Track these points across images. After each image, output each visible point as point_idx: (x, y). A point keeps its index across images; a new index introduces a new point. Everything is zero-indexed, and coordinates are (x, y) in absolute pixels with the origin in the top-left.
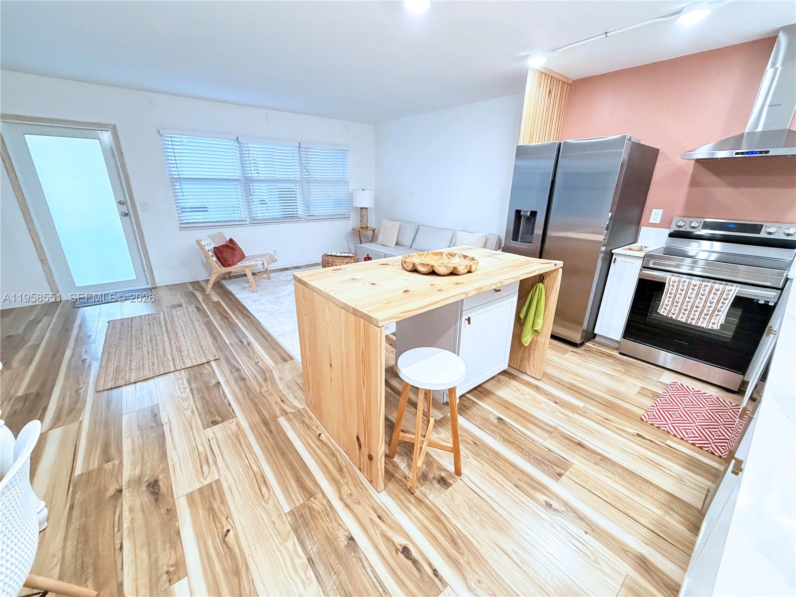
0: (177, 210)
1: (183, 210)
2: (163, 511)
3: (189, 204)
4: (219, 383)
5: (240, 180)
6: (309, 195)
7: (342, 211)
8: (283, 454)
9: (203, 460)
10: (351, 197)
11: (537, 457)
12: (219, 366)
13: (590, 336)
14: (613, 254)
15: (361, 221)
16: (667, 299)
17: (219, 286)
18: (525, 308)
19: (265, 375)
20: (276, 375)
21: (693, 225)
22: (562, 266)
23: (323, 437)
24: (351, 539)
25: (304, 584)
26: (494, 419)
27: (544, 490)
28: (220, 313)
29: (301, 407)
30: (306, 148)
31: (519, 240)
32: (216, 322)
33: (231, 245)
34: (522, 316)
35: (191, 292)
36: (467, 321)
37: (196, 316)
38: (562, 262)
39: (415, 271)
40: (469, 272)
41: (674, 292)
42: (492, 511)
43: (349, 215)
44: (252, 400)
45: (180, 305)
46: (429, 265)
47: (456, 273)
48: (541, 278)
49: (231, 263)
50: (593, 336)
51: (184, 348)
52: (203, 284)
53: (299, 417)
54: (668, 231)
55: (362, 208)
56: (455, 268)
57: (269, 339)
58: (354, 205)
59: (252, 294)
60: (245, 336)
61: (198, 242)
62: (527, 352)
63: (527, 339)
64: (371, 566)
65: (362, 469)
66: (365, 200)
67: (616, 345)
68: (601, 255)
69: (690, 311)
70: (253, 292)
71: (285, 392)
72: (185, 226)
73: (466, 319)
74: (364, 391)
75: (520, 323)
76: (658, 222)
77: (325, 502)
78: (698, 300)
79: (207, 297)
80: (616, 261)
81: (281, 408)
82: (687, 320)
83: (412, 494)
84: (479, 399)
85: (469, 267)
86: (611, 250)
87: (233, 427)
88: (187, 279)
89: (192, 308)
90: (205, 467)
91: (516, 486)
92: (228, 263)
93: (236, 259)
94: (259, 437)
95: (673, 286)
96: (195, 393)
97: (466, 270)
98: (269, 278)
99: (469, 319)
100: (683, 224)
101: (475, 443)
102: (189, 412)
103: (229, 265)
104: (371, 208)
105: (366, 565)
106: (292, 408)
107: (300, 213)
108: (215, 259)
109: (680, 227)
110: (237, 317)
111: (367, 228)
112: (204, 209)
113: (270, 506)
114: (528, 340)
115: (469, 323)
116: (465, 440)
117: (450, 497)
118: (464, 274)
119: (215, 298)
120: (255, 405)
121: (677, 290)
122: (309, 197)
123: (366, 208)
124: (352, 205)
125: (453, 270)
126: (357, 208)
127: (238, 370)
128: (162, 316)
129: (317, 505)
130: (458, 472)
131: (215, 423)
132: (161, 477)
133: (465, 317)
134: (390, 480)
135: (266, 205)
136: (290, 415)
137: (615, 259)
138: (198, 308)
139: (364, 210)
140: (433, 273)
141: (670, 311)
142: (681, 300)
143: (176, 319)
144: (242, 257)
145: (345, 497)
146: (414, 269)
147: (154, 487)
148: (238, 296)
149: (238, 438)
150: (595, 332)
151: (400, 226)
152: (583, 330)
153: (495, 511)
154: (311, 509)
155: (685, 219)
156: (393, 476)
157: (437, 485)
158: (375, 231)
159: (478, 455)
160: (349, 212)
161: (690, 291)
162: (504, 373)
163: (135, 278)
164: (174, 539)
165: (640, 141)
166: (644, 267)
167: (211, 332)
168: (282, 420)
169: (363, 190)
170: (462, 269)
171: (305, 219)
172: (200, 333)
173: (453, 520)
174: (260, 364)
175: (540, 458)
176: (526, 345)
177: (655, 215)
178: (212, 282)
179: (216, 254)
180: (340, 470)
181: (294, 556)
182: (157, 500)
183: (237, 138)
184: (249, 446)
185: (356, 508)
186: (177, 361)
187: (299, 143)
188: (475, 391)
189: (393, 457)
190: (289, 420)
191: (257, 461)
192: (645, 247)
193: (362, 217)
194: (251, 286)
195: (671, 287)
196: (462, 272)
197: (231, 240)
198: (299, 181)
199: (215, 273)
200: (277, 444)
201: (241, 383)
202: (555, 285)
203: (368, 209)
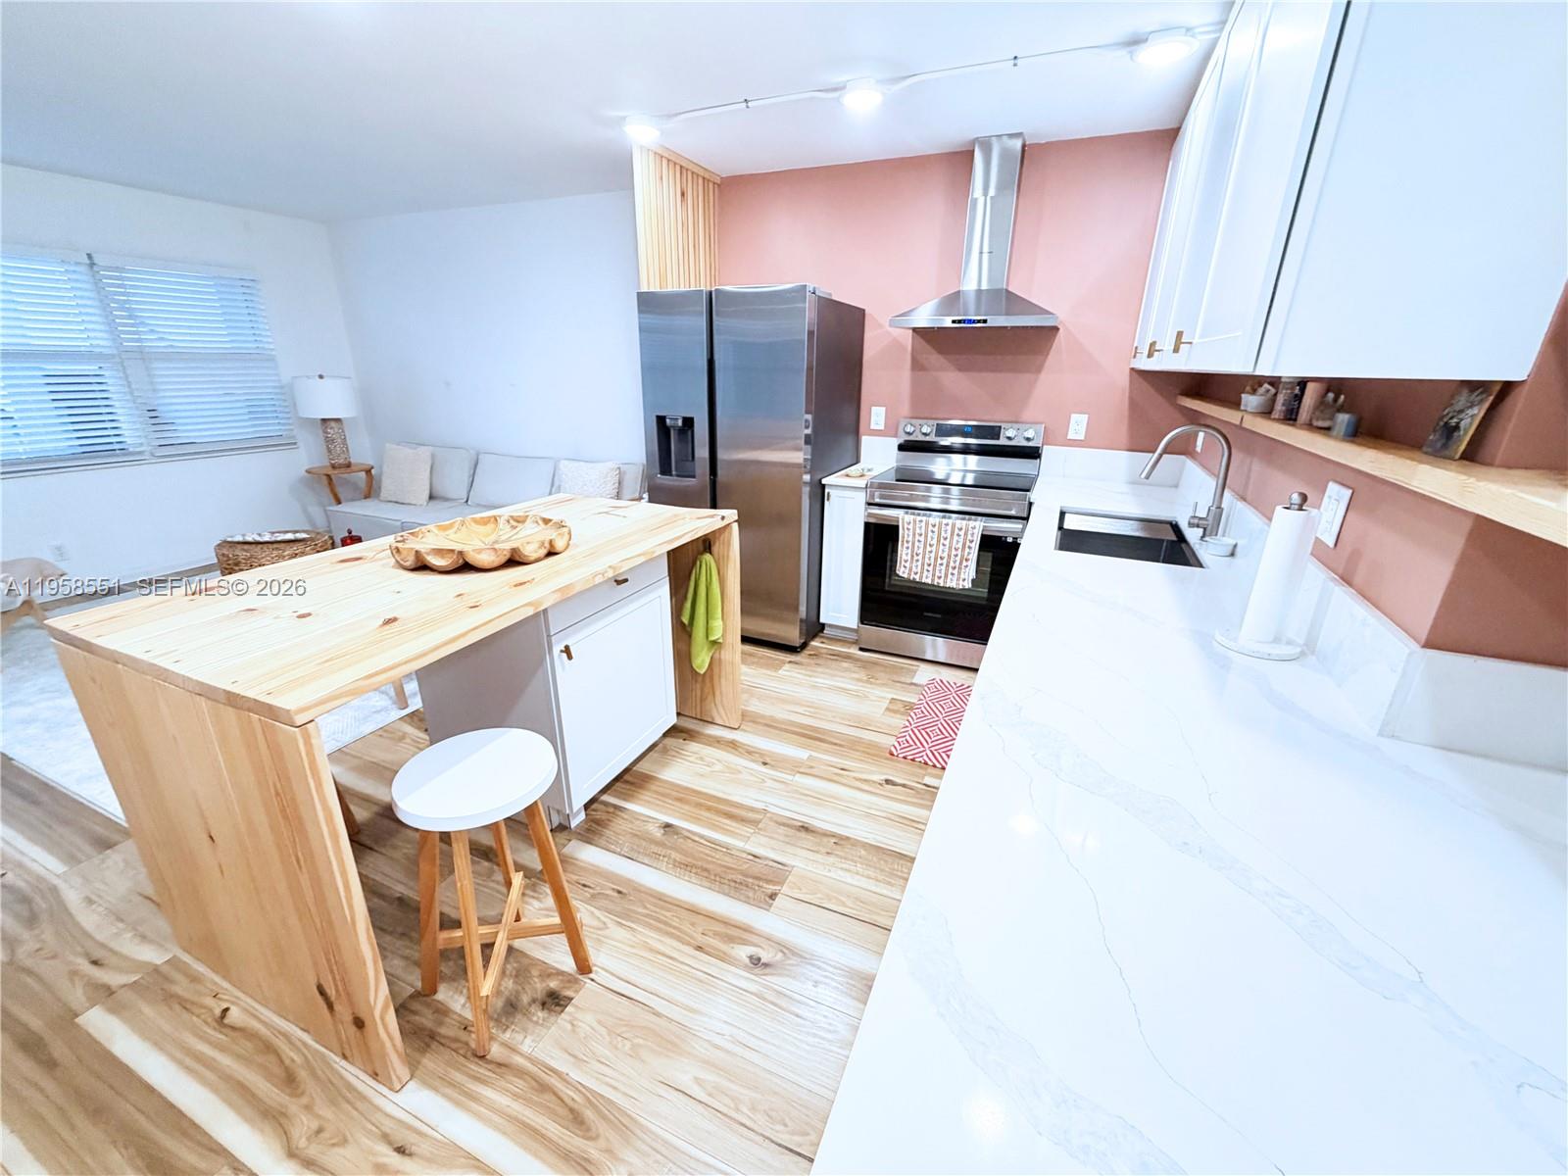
7: (273, 428)
10: (287, 396)
11: (734, 877)
13: (815, 628)
14: (823, 486)
15: (330, 451)
16: (905, 551)
18: (688, 605)
19: (31, 906)
20: (72, 897)
21: (924, 430)
22: (736, 518)
23: (235, 1016)
26: (657, 829)
27: (746, 936)
30: (119, 269)
31: (674, 473)
34: (685, 620)
36: (565, 655)
38: (735, 511)
40: (551, 554)
41: (910, 539)
42: (653, 1018)
43: (294, 437)
46: (452, 551)
47: (518, 559)
48: (706, 544)
50: (819, 629)
53: (157, 986)
54: (895, 442)
55: (324, 420)
56: (514, 551)
58: (301, 415)
62: (708, 684)
63: (701, 661)
65: (348, 1053)
66: (331, 399)
67: (854, 636)
68: (806, 490)
69: (935, 566)
71: (107, 933)
73: (562, 651)
74: (304, 879)
75: (682, 632)
76: (881, 427)
78: (941, 547)
80: (831, 498)
81: (91, 984)
82: (933, 580)
83: (482, 1057)
84: (627, 797)
85: (547, 545)
86: (820, 480)
91: (699, 948)
95: (908, 529)
97: (544, 552)
99: (567, 650)
100: (913, 429)
101: (619, 892)
104: (352, 418)
106: (128, 972)
107: (129, 441)
109: (909, 434)
111: (349, 465)
114: (703, 661)
115: (570, 657)
116: (599, 893)
117: (569, 1027)
118: (538, 560)
121: (914, 535)
122: (153, 391)
123: (338, 420)
124: (294, 412)
125: (512, 555)
126: (312, 421)
130: (584, 967)
133: (557, 648)
134: (425, 1048)
137: (828, 493)
139: (333, 424)
140: (466, 567)
141: (911, 570)
142: (921, 551)
145: (303, 1143)
146: (419, 564)
150: (822, 620)
151: (433, 456)
152: (801, 621)
153: (658, 1014)
155: (914, 421)
156: (433, 1036)
157: (540, 1014)
158: (373, 471)
159: (625, 916)
160: (292, 430)
161: (930, 534)
162: (673, 731)
165: (830, 294)
166: (870, 504)
168: (99, 1022)
169: (321, 377)
170: (531, 551)
171: (152, 455)
173: (575, 1075)
174: (9, 879)
175: (739, 878)
176: (702, 672)
177: (876, 416)
180: (289, 1079)
185: (332, 1156)
187: (89, 255)
188: (618, 784)
189: (435, 992)
190: (117, 1009)
192: (869, 470)
193: (329, 441)
195: (906, 531)
196: (534, 556)
198: (113, 356)
202: (731, 554)
203: (344, 422)
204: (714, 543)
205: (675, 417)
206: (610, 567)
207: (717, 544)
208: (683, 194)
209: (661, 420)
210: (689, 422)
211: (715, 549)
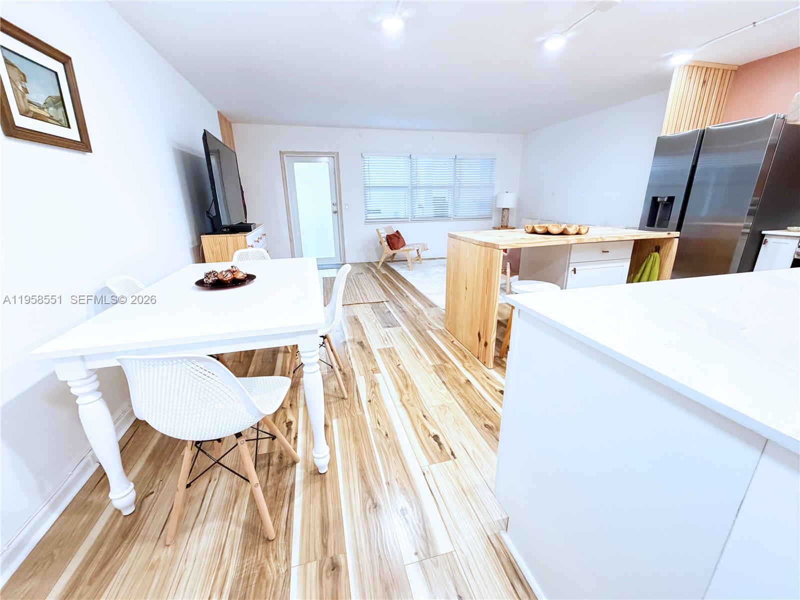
0: (365, 212)
1: (369, 212)
2: (367, 352)
3: (372, 208)
4: (390, 312)
5: (408, 187)
6: (459, 198)
7: (486, 212)
8: (430, 345)
9: (384, 339)
10: (495, 200)
12: (389, 304)
14: (764, 235)
15: (502, 220)
17: (385, 265)
19: (418, 312)
20: (426, 313)
22: (678, 236)
23: (455, 342)
24: (469, 381)
25: (440, 388)
28: (387, 280)
29: (441, 328)
30: (461, 159)
31: (656, 226)
32: (386, 284)
33: (397, 235)
35: (367, 267)
36: (573, 272)
37: (372, 280)
38: (679, 233)
39: (534, 232)
40: (577, 234)
43: (492, 216)
44: (410, 321)
45: (362, 274)
46: (545, 227)
47: (566, 233)
48: (657, 248)
49: (396, 247)
51: (367, 294)
52: (375, 264)
53: (440, 331)
55: (504, 209)
56: (566, 229)
57: (421, 296)
58: (498, 206)
59: (409, 271)
60: (405, 293)
61: (377, 230)
64: (478, 391)
65: (479, 358)
66: (508, 201)
68: (743, 236)
70: (410, 270)
71: (432, 321)
72: (368, 221)
73: (572, 270)
74: (486, 297)
77: (454, 366)
79: (378, 271)
80: (768, 243)
81: (428, 326)
85: (578, 230)
86: (761, 231)
87: (400, 330)
88: (364, 260)
89: (369, 276)
90: (385, 342)
92: (395, 247)
93: (400, 245)
94: (415, 336)
96: (376, 314)
97: (575, 232)
98: (421, 263)
99: (575, 270)
102: (374, 321)
103: (395, 249)
104: (513, 208)
105: (476, 390)
106: (435, 328)
107: (450, 213)
108: (386, 243)
110: (399, 283)
111: (507, 227)
112: (378, 211)
113: (422, 361)
115: (575, 273)
118: (573, 234)
119: (384, 272)
120: (412, 323)
122: (459, 200)
123: (508, 209)
124: (495, 205)
125: (564, 230)
126: (500, 208)
127: (401, 307)
128: (352, 277)
129: (449, 366)
131: (388, 327)
132: (363, 341)
133: (571, 268)
135: (422, 209)
136: (435, 331)
137: (766, 240)
138: (373, 276)
139: (506, 210)
140: (548, 233)
143: (360, 280)
144: (404, 245)
145: (467, 366)
147: (361, 344)
148: (398, 272)
149: (403, 334)
154: (445, 367)
160: (492, 213)
163: (334, 256)
164: (374, 361)
167: (383, 289)
168: (429, 332)
169: (507, 192)
170: (571, 230)
171: (453, 219)
172: (376, 287)
174: (414, 306)
178: (380, 263)
179: (387, 240)
180: (465, 357)
181: (435, 379)
182: (363, 348)
183: (410, 155)
184: (410, 339)
185: (474, 372)
186: (364, 299)
187: (456, 156)
190: (433, 332)
191: (414, 345)
193: (503, 217)
194: (408, 267)
196: (571, 232)
197: (397, 232)
198: (452, 187)
199: (385, 254)
200: (426, 341)
201: (403, 314)
202: (670, 254)
203: (510, 210)
204: (662, 247)
205: (663, 196)
206: (600, 238)
207: (664, 248)
208: (704, 82)
209: (655, 199)
210: (671, 199)
211: (661, 251)
